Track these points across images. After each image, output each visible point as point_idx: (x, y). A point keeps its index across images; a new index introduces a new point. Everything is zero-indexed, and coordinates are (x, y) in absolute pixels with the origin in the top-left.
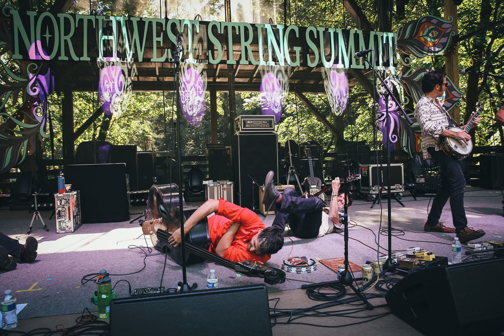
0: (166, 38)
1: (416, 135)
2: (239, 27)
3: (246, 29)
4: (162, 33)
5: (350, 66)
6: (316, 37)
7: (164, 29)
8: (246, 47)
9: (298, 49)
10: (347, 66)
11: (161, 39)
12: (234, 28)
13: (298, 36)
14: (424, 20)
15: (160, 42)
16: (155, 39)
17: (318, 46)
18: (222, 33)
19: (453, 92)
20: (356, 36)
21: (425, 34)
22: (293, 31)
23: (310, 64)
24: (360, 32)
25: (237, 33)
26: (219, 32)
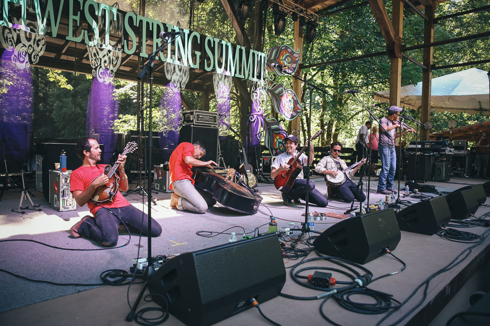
0: (83, 18)
1: (274, 135)
2: (153, 24)
3: (158, 26)
4: (79, 12)
5: (235, 75)
6: (212, 46)
7: (81, 9)
8: (157, 43)
9: (198, 54)
10: (233, 75)
11: (77, 18)
12: (148, 23)
13: (199, 42)
14: (283, 48)
15: (76, 21)
16: (72, 17)
17: (214, 54)
18: (138, 26)
19: (298, 105)
20: (241, 50)
21: (284, 58)
22: (195, 37)
23: (207, 68)
24: (243, 48)
25: (151, 29)
26: (135, 24)
